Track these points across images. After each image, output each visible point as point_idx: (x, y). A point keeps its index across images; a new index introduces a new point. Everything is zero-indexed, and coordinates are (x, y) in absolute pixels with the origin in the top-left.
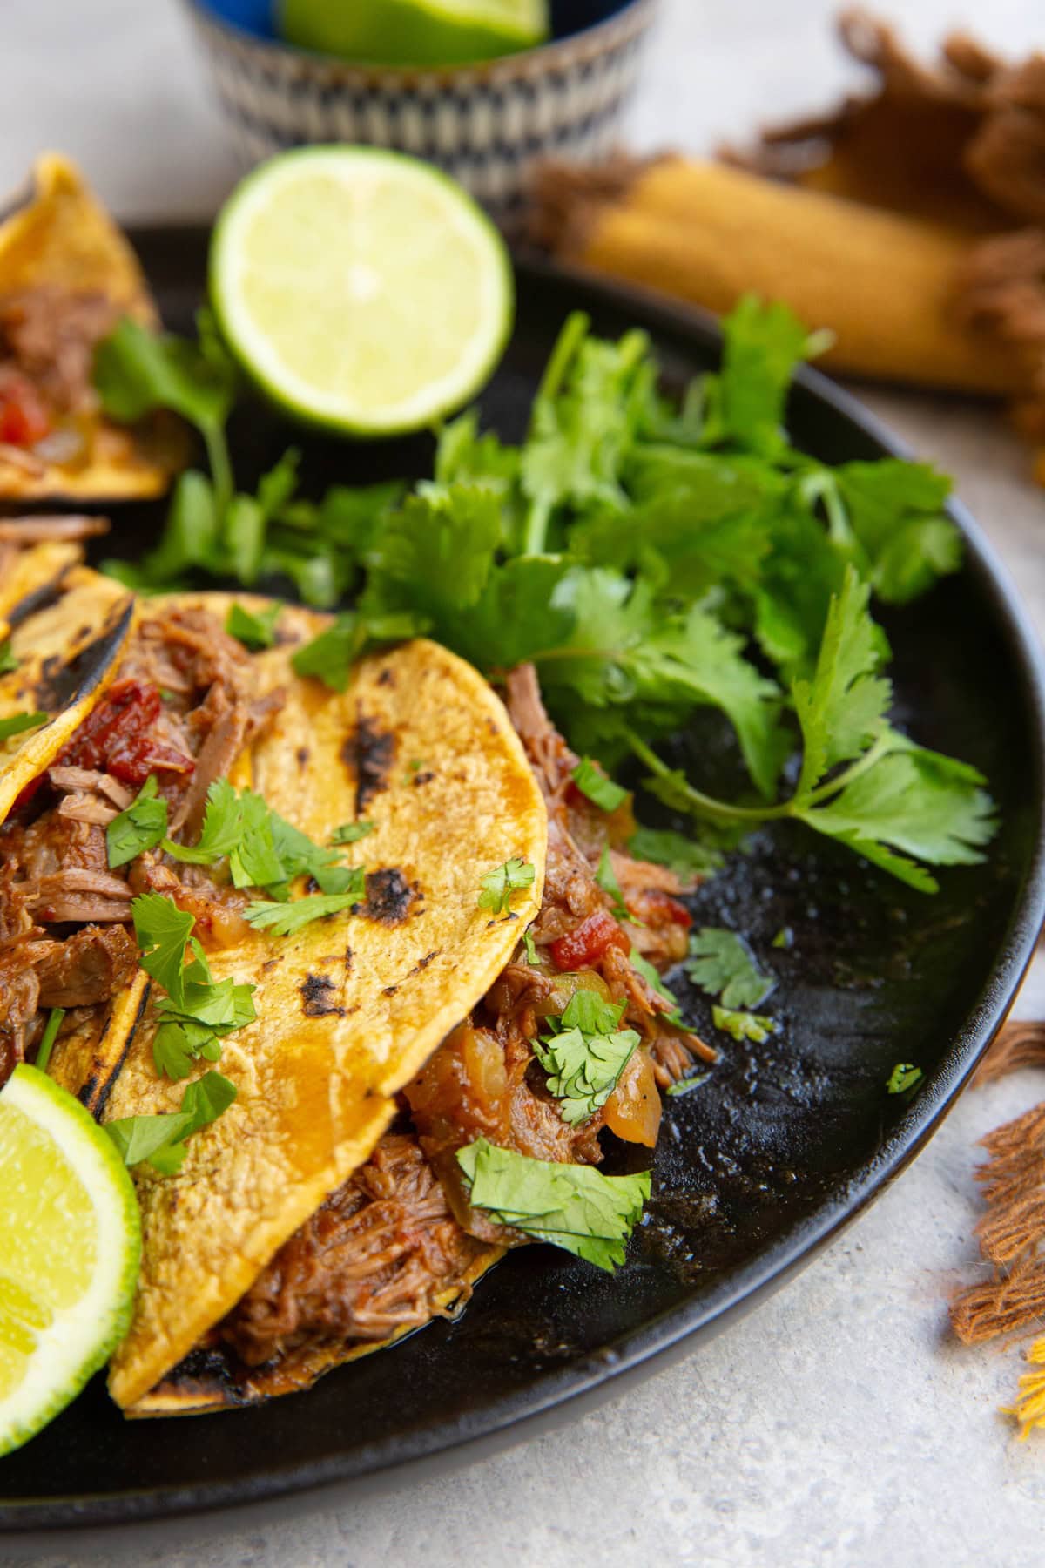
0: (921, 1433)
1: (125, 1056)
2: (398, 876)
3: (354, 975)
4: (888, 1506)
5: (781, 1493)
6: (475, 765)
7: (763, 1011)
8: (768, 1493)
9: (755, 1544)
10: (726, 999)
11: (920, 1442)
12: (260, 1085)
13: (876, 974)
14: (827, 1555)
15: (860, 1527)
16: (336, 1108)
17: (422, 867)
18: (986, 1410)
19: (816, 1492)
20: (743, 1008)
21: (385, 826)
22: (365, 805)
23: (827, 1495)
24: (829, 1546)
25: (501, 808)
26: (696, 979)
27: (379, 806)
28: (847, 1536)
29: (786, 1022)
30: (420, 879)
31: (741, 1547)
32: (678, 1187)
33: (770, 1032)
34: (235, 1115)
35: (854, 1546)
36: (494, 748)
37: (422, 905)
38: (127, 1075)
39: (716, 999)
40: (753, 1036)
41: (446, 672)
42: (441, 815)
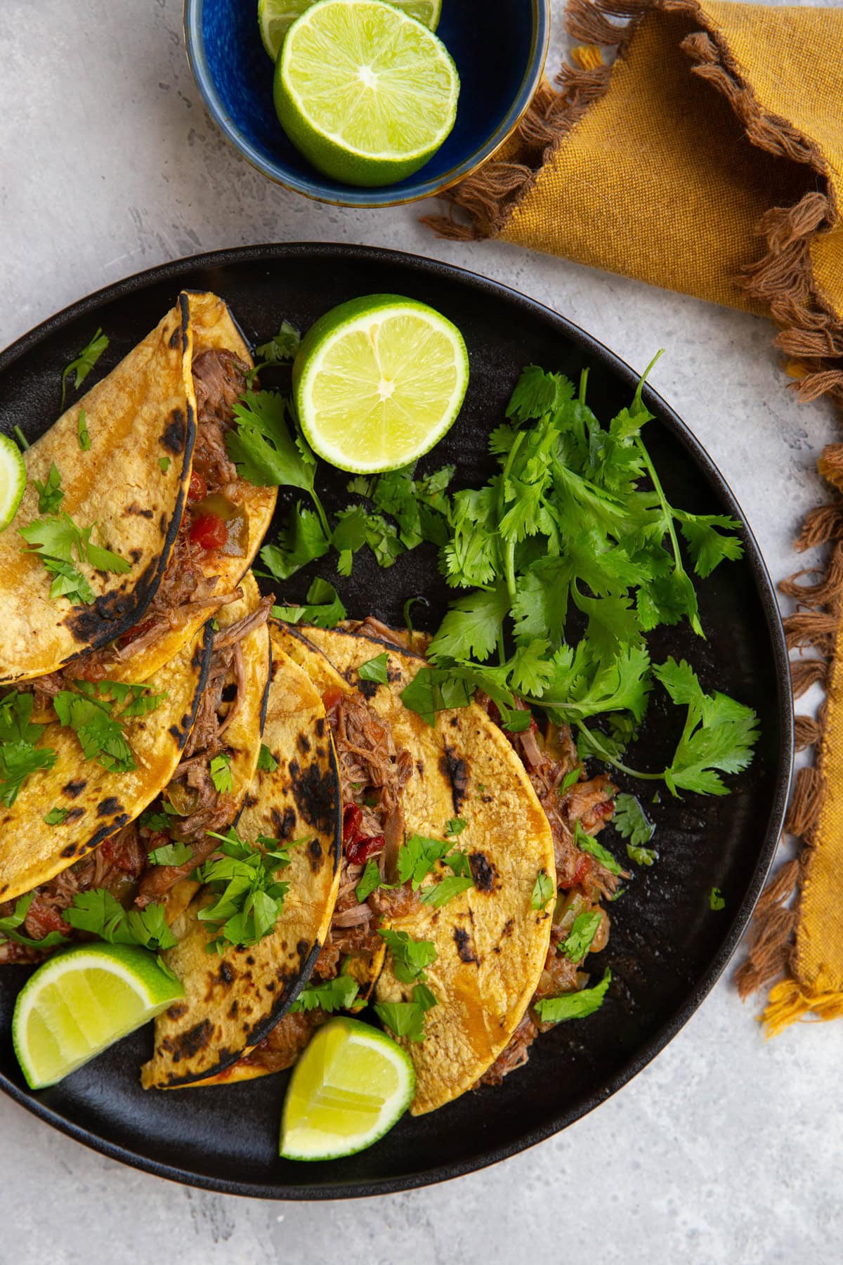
0: (724, 1030)
1: (383, 968)
2: (484, 859)
3: (477, 928)
4: (711, 1064)
5: (669, 1063)
6: (511, 797)
7: (649, 845)
8: (664, 1063)
9: (660, 1087)
10: (632, 841)
11: (724, 1034)
12: (449, 996)
13: (702, 820)
14: (688, 1089)
15: (700, 1075)
16: (488, 1028)
17: (495, 854)
18: (750, 1016)
19: (683, 1061)
20: (640, 845)
21: (472, 823)
22: (460, 808)
23: (687, 1062)
24: (689, 1085)
25: (529, 827)
26: (618, 828)
27: (467, 810)
28: (696, 1079)
29: (661, 853)
30: (495, 862)
31: (655, 1089)
32: (620, 955)
33: (655, 860)
34: (439, 1009)
35: (699, 1083)
36: (522, 792)
37: (499, 881)
38: (384, 976)
39: (628, 840)
40: (646, 862)
41: (489, 736)
42: (499, 824)
